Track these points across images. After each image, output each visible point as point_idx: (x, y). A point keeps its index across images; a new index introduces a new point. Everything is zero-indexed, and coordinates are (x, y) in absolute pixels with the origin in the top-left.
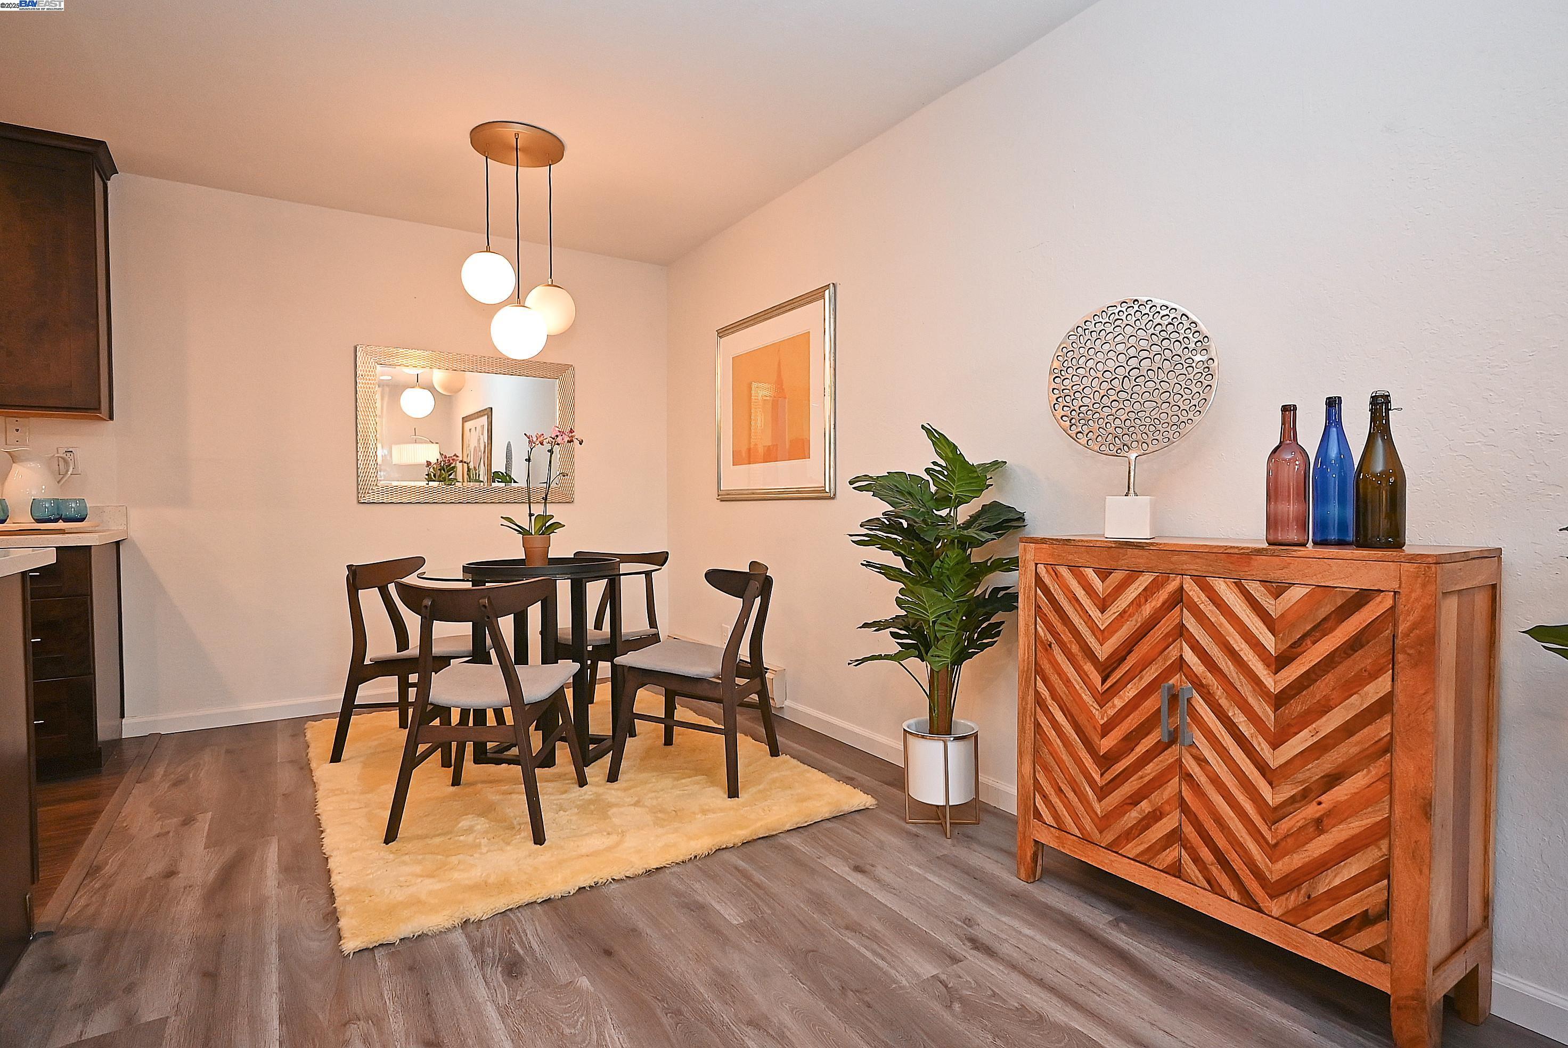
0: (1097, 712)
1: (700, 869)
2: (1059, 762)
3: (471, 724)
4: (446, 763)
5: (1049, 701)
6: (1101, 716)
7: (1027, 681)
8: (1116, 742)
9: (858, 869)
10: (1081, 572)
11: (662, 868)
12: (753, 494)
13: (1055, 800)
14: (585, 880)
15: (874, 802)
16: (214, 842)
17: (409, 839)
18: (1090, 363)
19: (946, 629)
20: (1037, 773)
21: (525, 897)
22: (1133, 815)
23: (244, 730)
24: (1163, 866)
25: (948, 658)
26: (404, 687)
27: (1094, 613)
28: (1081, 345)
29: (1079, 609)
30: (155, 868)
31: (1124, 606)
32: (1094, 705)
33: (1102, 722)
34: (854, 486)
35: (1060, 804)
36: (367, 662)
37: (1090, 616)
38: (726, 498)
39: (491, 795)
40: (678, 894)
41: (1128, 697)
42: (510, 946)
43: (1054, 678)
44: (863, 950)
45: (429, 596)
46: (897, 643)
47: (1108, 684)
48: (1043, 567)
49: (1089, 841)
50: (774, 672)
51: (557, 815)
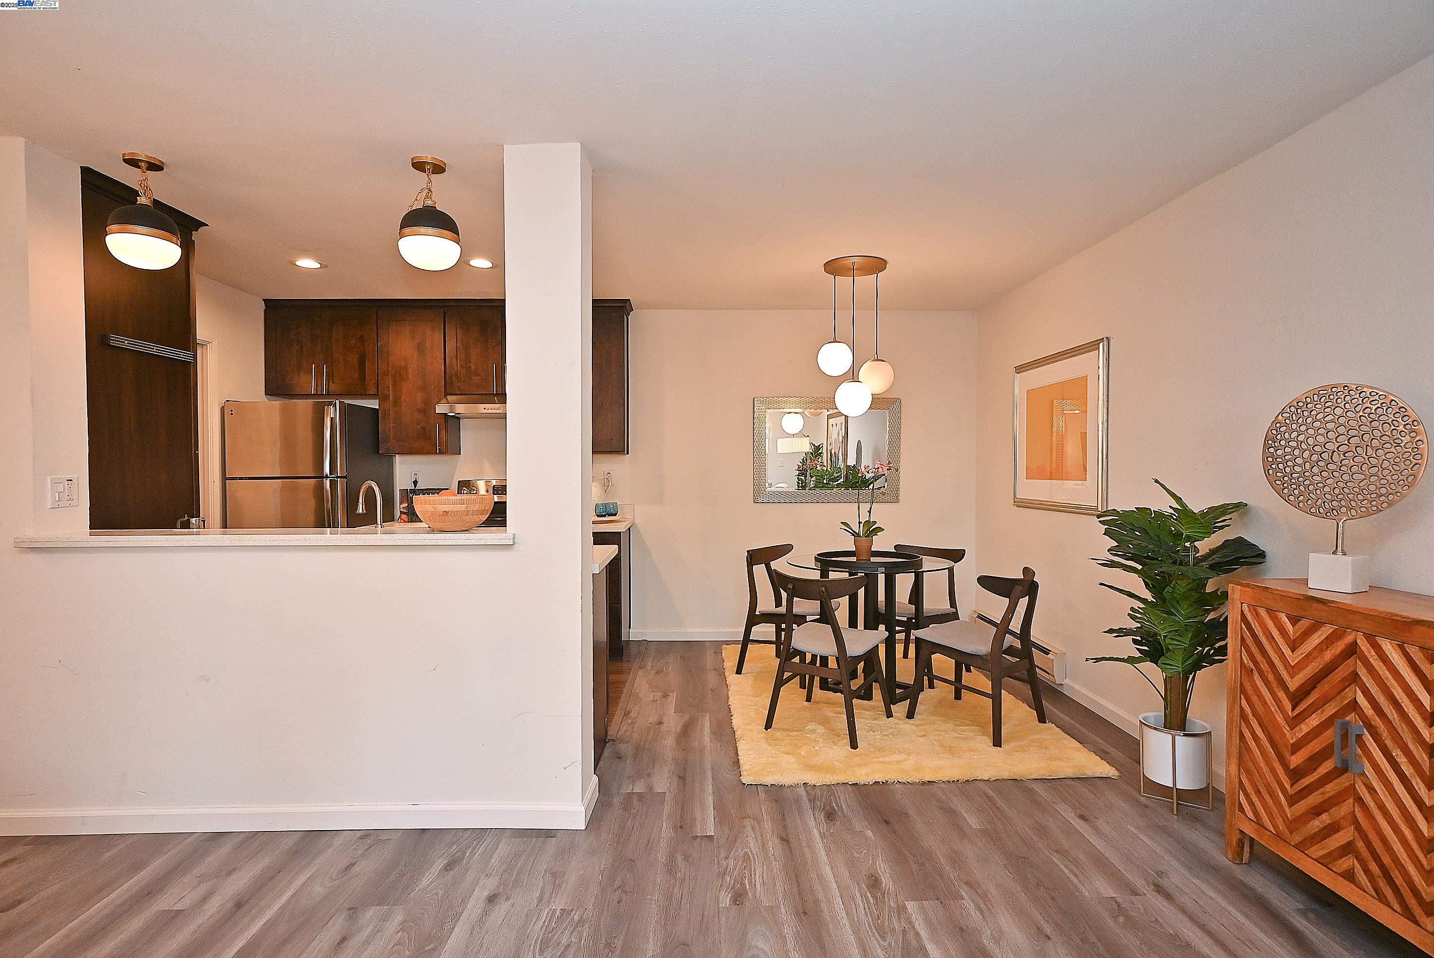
0: (1288, 733)
1: (960, 789)
2: (1259, 769)
3: (818, 665)
4: (803, 686)
5: (1251, 716)
6: (1292, 736)
7: (1234, 698)
8: (1302, 760)
9: (1082, 817)
10: (1276, 615)
11: (932, 782)
12: (1041, 504)
13: (1255, 798)
14: (880, 778)
15: (1116, 773)
16: (679, 710)
17: (779, 730)
18: (1301, 438)
19: (1178, 643)
20: (1241, 775)
21: (842, 779)
22: (1317, 824)
23: (689, 644)
24: (1340, 870)
25: (1180, 667)
26: (779, 630)
27: (1287, 651)
28: (1293, 422)
29: (1274, 646)
30: (653, 719)
31: (1310, 649)
32: (1286, 726)
33: (1292, 742)
34: (1101, 519)
35: (1259, 803)
36: (757, 613)
37: (1283, 652)
38: (1022, 504)
39: (829, 712)
40: (939, 800)
41: (1312, 725)
42: (830, 804)
43: (1254, 698)
44: (1062, 867)
45: (791, 582)
46: (1136, 648)
47: (1297, 712)
48: (1246, 607)
49: (1281, 838)
50: (1055, 655)
51: (868, 734)
